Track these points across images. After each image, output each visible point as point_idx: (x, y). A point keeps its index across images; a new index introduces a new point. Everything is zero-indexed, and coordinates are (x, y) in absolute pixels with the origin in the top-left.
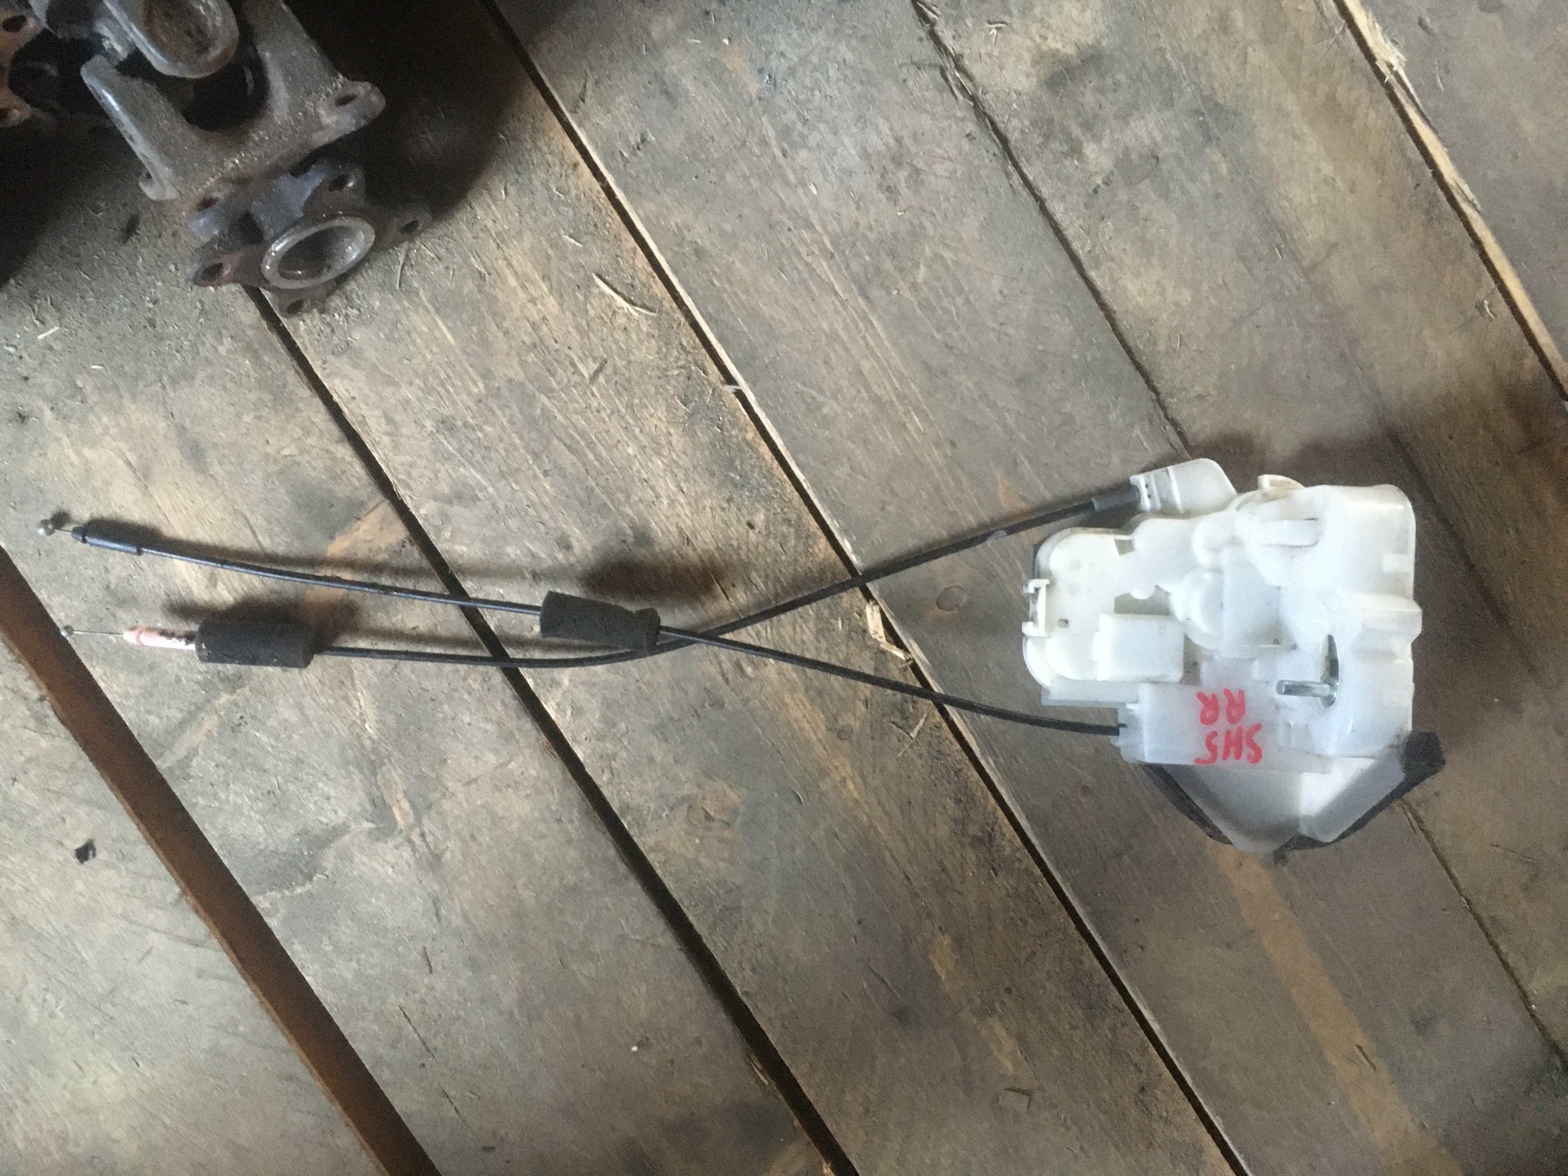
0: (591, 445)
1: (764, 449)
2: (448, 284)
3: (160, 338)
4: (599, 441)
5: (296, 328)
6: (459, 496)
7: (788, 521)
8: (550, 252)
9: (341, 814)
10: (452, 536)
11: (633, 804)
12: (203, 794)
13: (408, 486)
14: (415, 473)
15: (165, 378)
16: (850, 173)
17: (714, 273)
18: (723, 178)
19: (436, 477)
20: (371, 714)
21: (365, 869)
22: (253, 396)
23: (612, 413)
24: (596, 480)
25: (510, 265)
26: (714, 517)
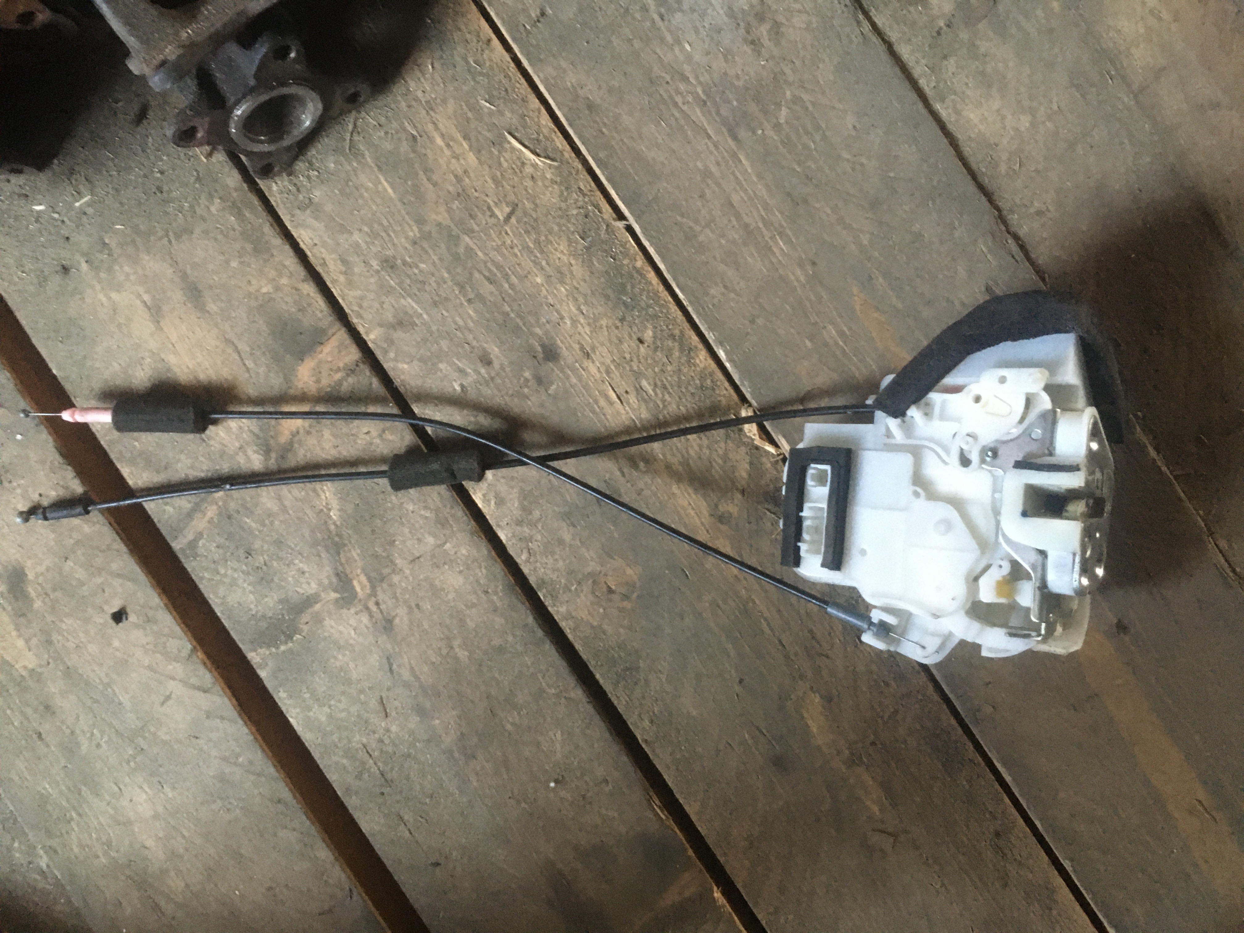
0: (506, 277)
1: (651, 275)
2: (388, 146)
3: (166, 202)
4: (513, 273)
5: (270, 188)
6: (400, 323)
7: (673, 337)
8: (470, 115)
9: (314, 585)
10: (396, 355)
11: (546, 578)
12: (206, 569)
13: (359, 316)
14: (365, 304)
15: (170, 233)
16: (719, 31)
17: (605, 124)
18: (610, 42)
19: (382, 307)
20: (335, 504)
21: (332, 631)
22: (237, 246)
23: (523, 248)
24: (510, 306)
25: (437, 128)
26: (609, 334)
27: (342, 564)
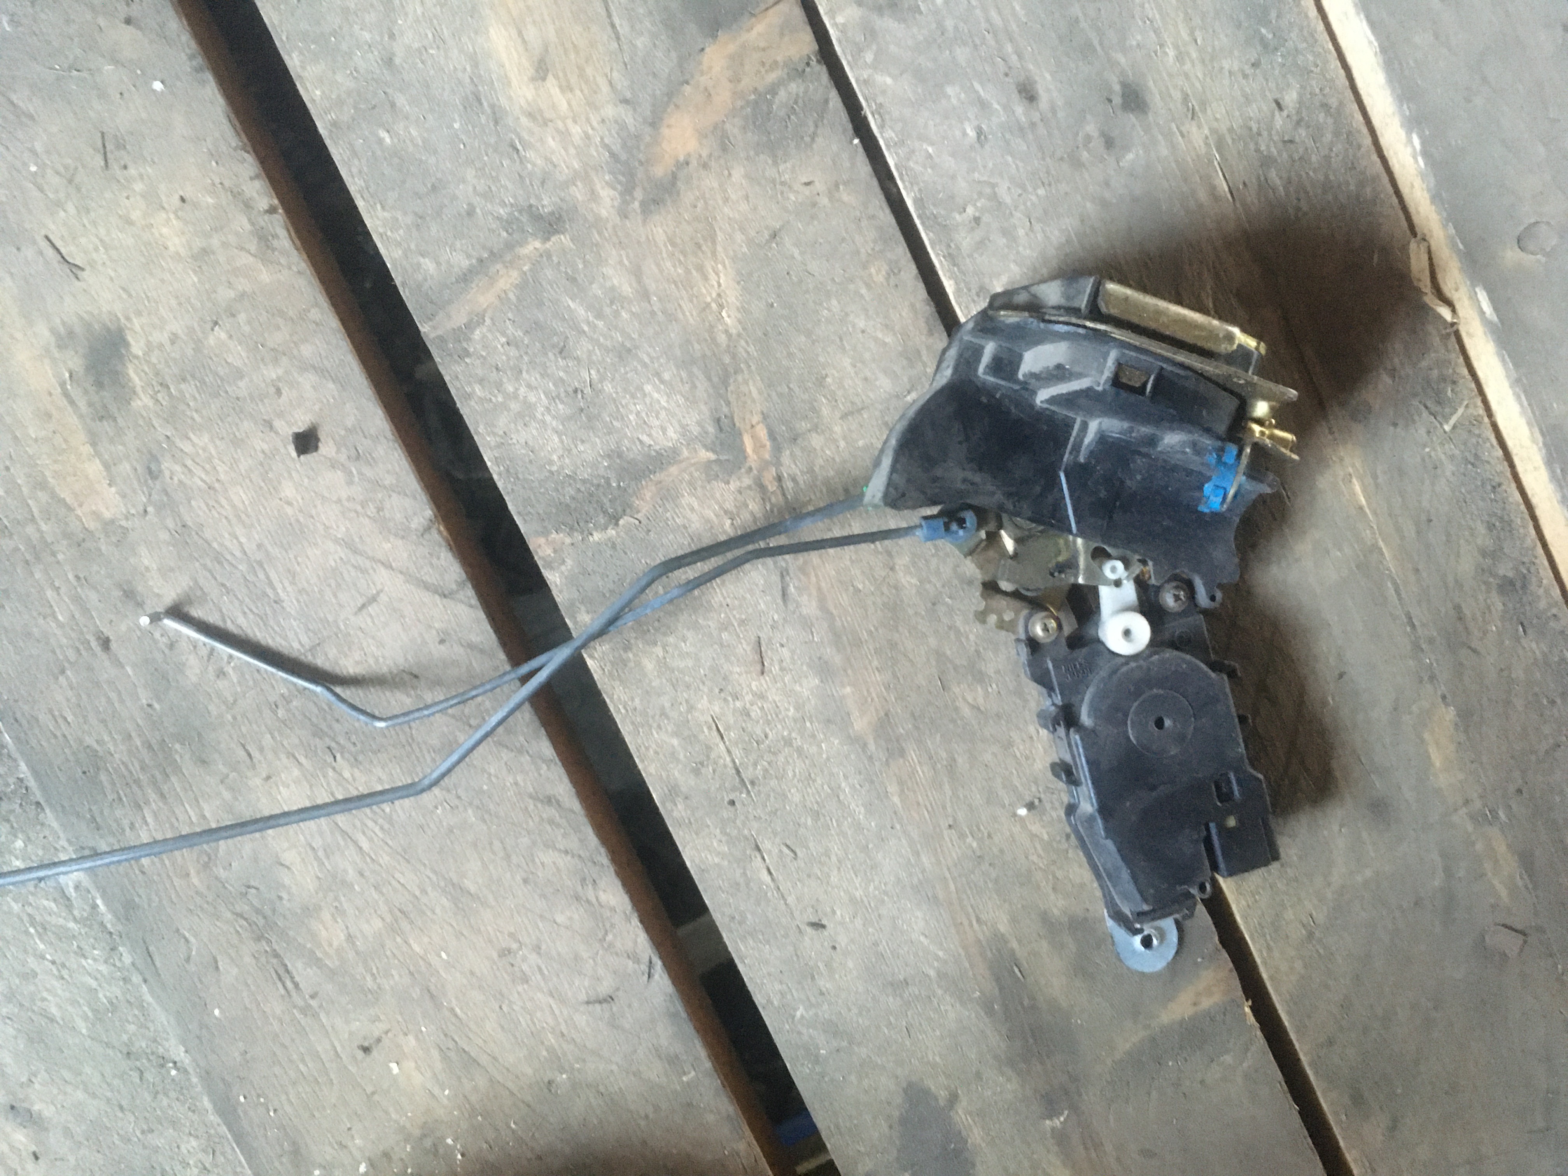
1: (1309, 4)
6: (893, 5)
7: (1326, 108)
9: (671, 433)
10: (875, 59)
20: (732, 296)
21: (693, 517)
24: (1082, 8)
26: (1232, 85)
27: (728, 404)
